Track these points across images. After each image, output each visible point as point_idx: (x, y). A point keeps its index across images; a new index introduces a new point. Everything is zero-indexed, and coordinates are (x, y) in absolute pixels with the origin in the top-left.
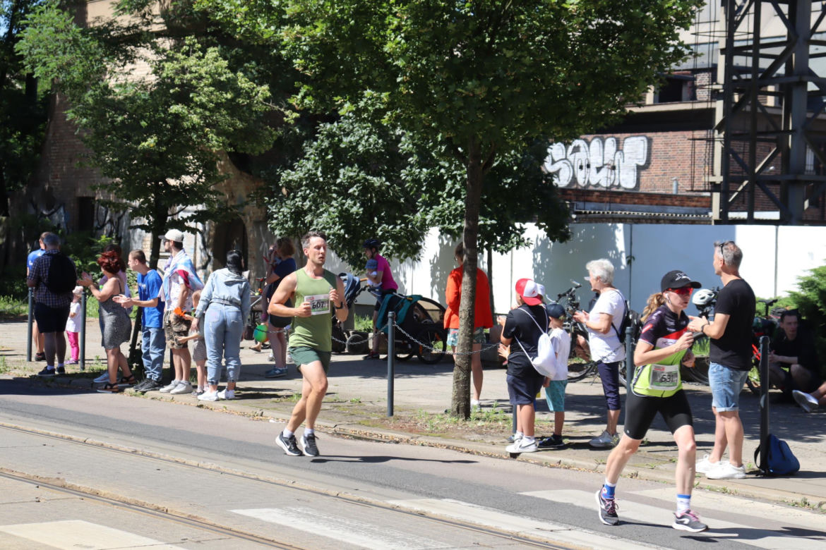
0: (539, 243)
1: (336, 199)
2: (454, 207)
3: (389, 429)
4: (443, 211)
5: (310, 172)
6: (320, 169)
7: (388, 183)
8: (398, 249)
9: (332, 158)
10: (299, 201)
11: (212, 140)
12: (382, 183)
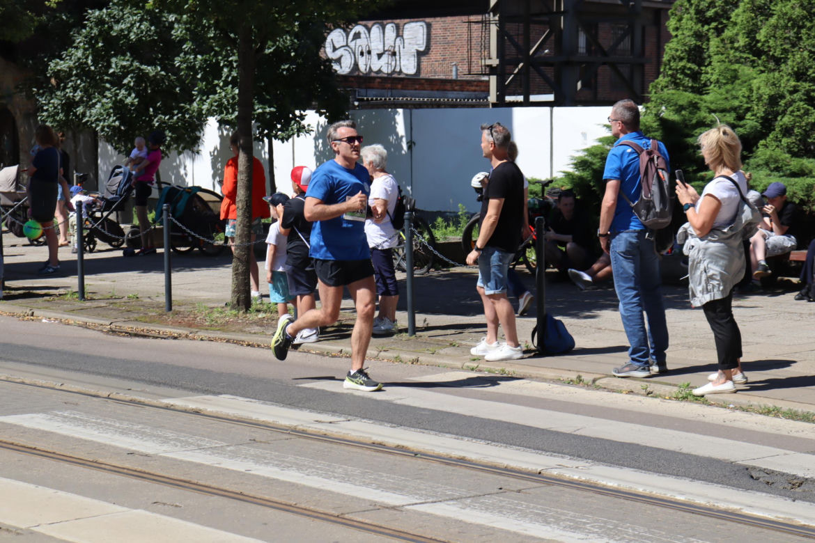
0: (320, 130)
1: (109, 90)
2: (231, 95)
3: (167, 325)
4: (221, 99)
5: (81, 61)
6: (90, 58)
7: (163, 73)
8: (176, 140)
9: (102, 46)
10: (70, 92)
12: (157, 73)
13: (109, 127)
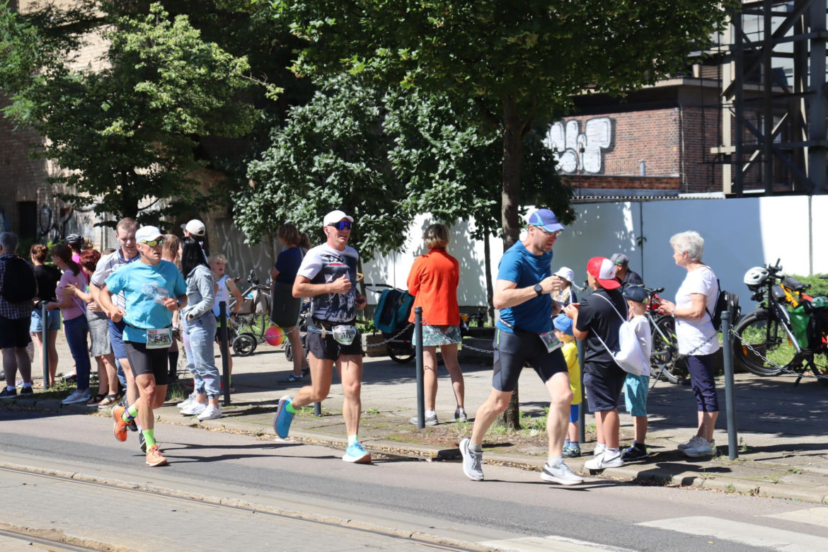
1: (312, 189)
2: (448, 189)
3: (426, 445)
4: (436, 194)
5: (284, 159)
6: (292, 156)
7: (368, 169)
8: (381, 241)
9: (304, 144)
10: (268, 194)
11: (185, 121)
12: (362, 170)
13: (312, 228)
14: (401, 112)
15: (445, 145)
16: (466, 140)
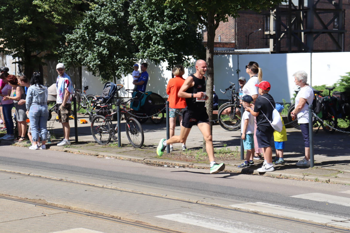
1: (95, 47)
2: (157, 49)
4: (152, 51)
5: (82, 34)
6: (86, 33)
7: (120, 39)
9: (91, 28)
10: (74, 49)
11: (55, 18)
12: (117, 39)
13: (96, 64)
14: (137, 15)
15: (155, 30)
16: (164, 27)
